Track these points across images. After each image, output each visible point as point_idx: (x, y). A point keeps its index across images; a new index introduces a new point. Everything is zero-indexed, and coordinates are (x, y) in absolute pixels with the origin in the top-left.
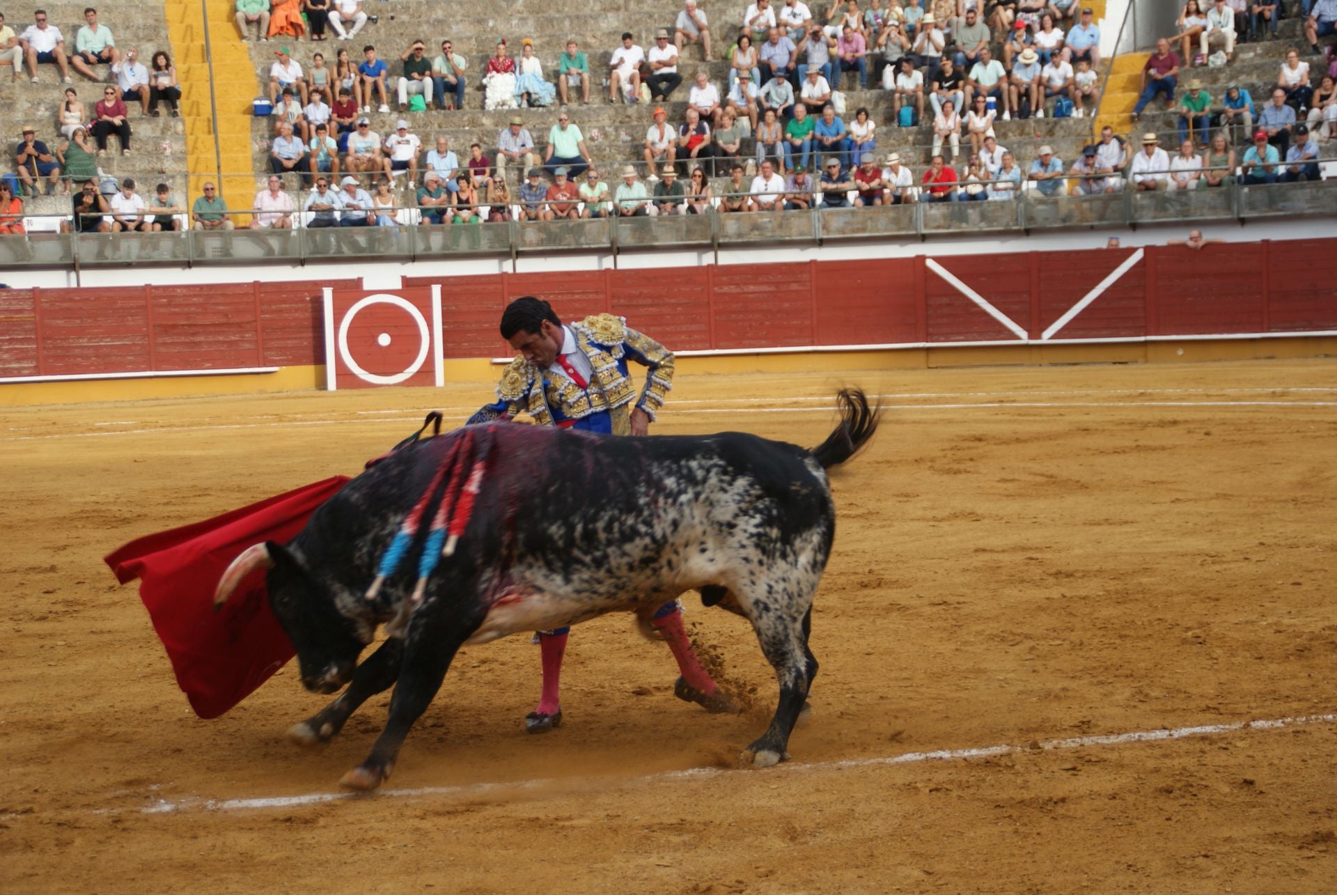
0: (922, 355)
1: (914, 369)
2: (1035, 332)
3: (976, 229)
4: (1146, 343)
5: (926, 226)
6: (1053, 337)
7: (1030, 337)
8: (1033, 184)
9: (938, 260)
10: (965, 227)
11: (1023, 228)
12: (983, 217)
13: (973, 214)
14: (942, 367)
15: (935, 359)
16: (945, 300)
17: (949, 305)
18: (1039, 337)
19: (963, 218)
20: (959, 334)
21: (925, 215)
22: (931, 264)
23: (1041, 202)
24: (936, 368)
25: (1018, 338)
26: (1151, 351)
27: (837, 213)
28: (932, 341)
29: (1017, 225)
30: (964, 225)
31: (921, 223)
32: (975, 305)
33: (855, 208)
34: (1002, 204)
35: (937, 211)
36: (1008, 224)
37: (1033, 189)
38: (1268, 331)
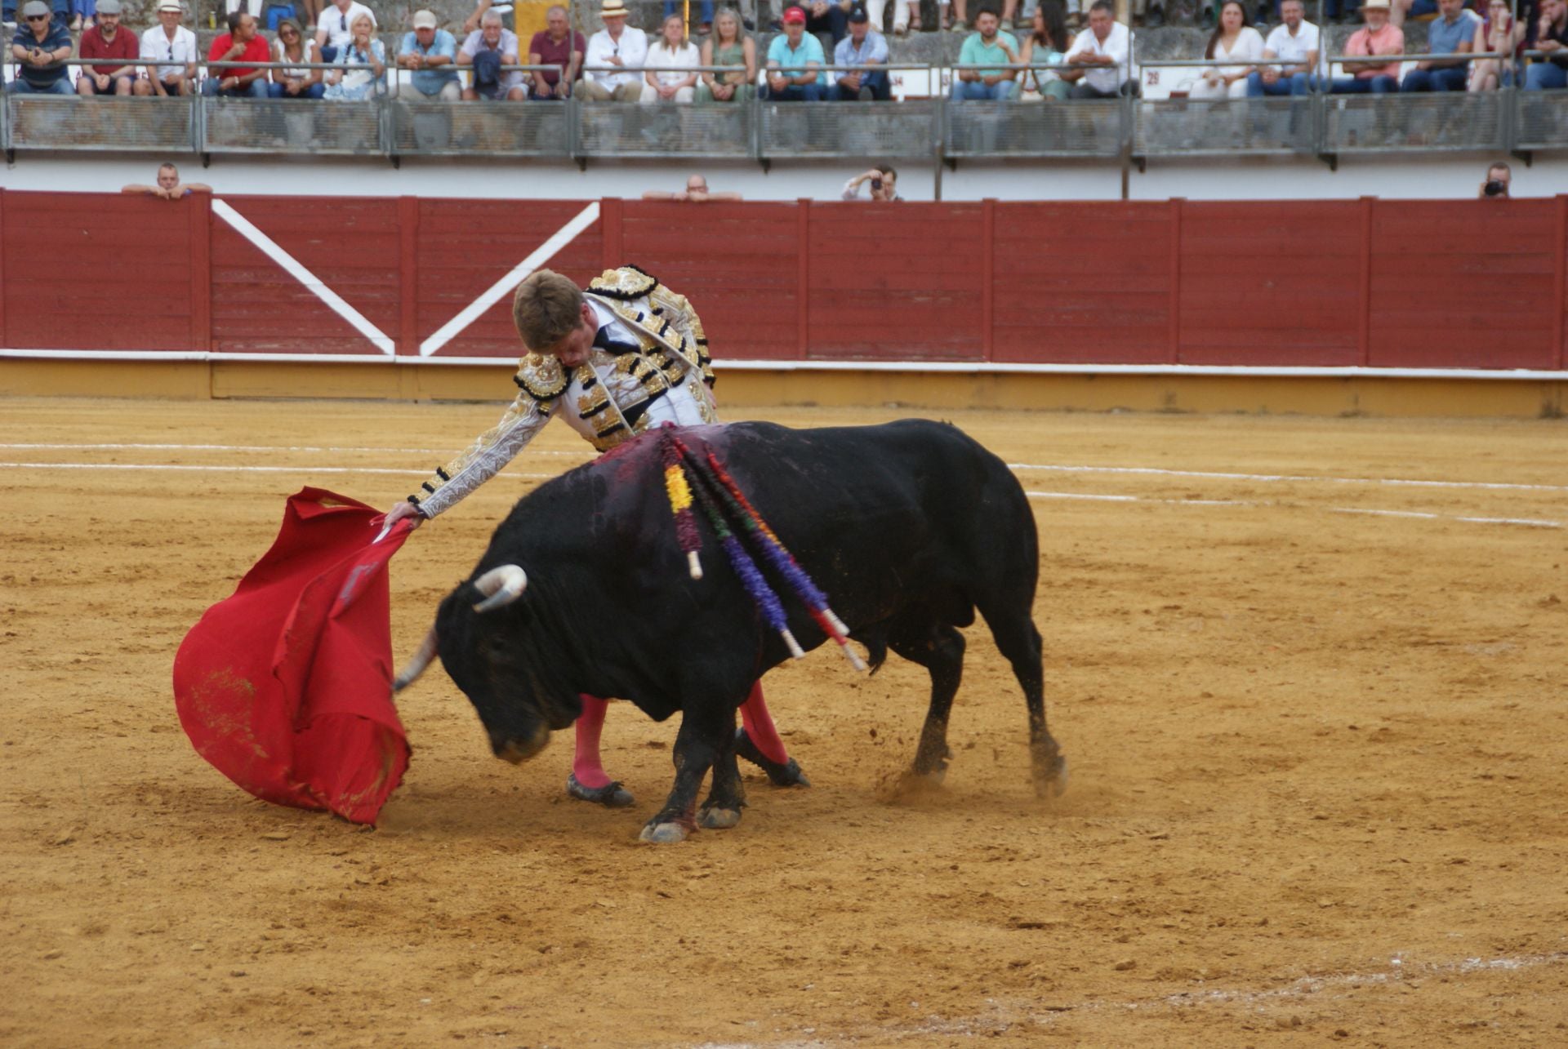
0: (203, 375)
1: (186, 398)
2: (407, 341)
3: (305, 151)
5: (211, 140)
6: (438, 353)
7: (399, 351)
8: (406, 77)
9: (236, 202)
10: (279, 146)
11: (387, 154)
12: (320, 130)
13: (300, 123)
14: (238, 398)
15: (226, 382)
16: (246, 276)
17: (253, 285)
18: (417, 352)
19: (278, 129)
20: (270, 338)
21: (211, 119)
22: (220, 208)
23: (421, 110)
24: (228, 398)
25: (378, 351)
27: (44, 105)
28: (220, 350)
29: (378, 147)
30: (280, 142)
31: (202, 133)
32: (302, 288)
33: (77, 97)
34: (352, 111)
35: (234, 113)
36: (361, 146)
37: (405, 86)
38: (807, 359)
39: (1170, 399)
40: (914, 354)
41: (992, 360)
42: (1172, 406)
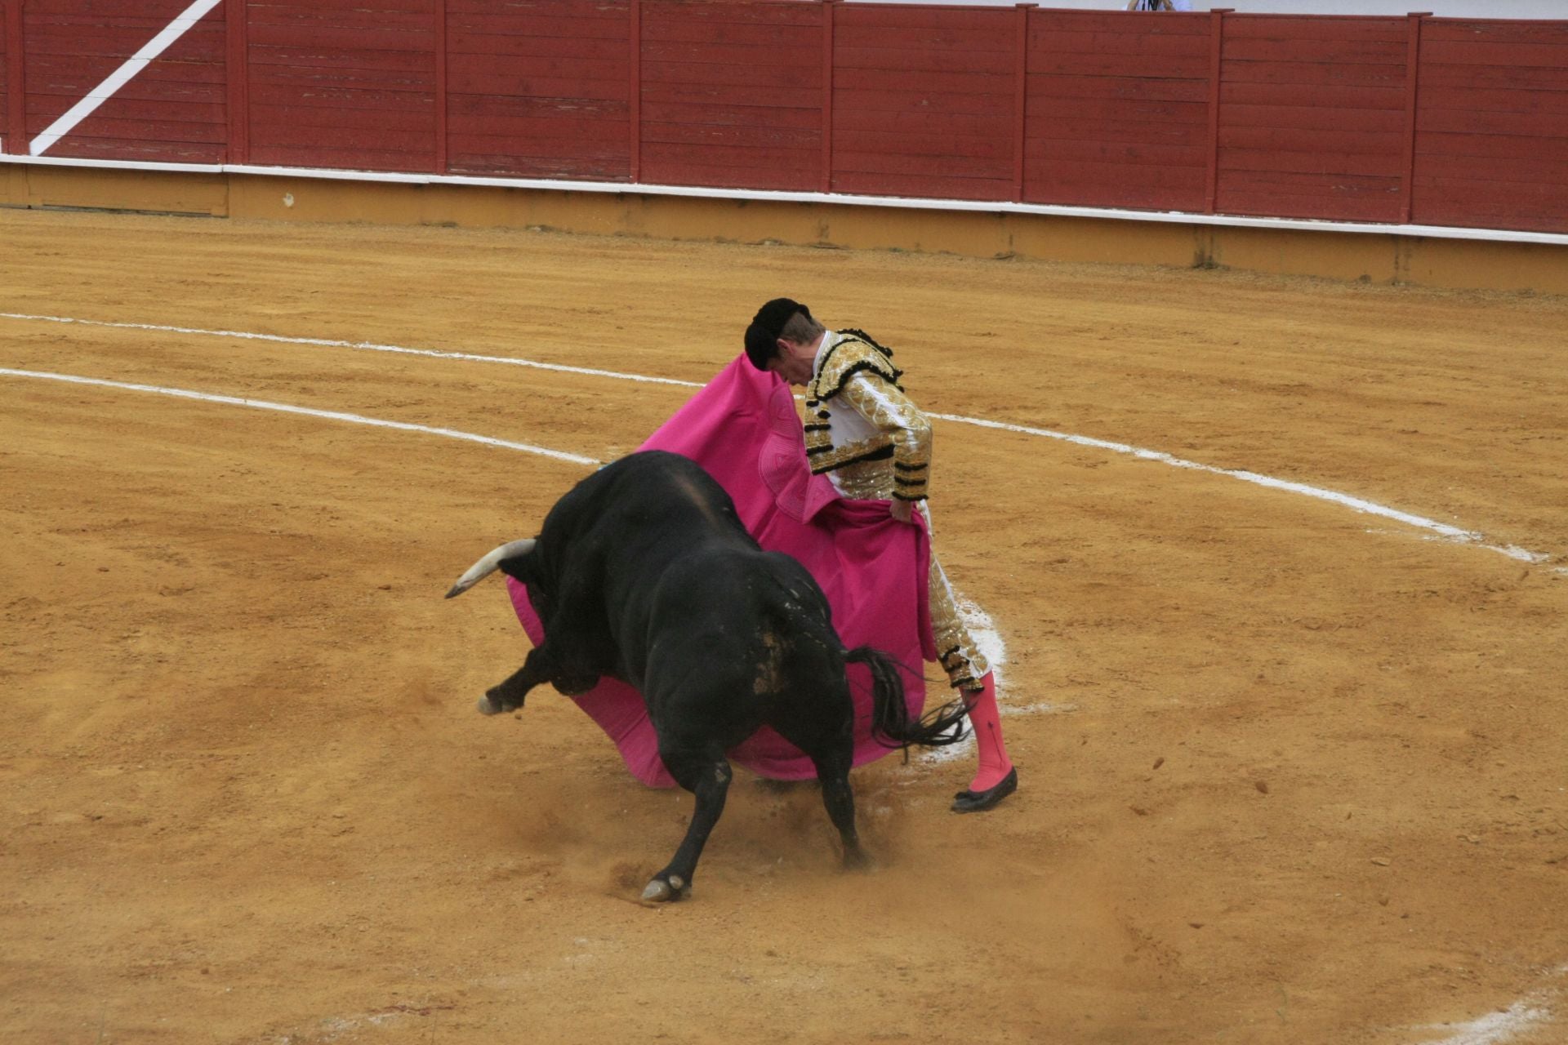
2: (13, 140)
4: (224, 177)
6: (48, 153)
7: (7, 149)
18: (26, 151)
26: (236, 192)
38: (446, 172)
39: (823, 231)
40: (559, 171)
41: (640, 181)
42: (824, 240)
